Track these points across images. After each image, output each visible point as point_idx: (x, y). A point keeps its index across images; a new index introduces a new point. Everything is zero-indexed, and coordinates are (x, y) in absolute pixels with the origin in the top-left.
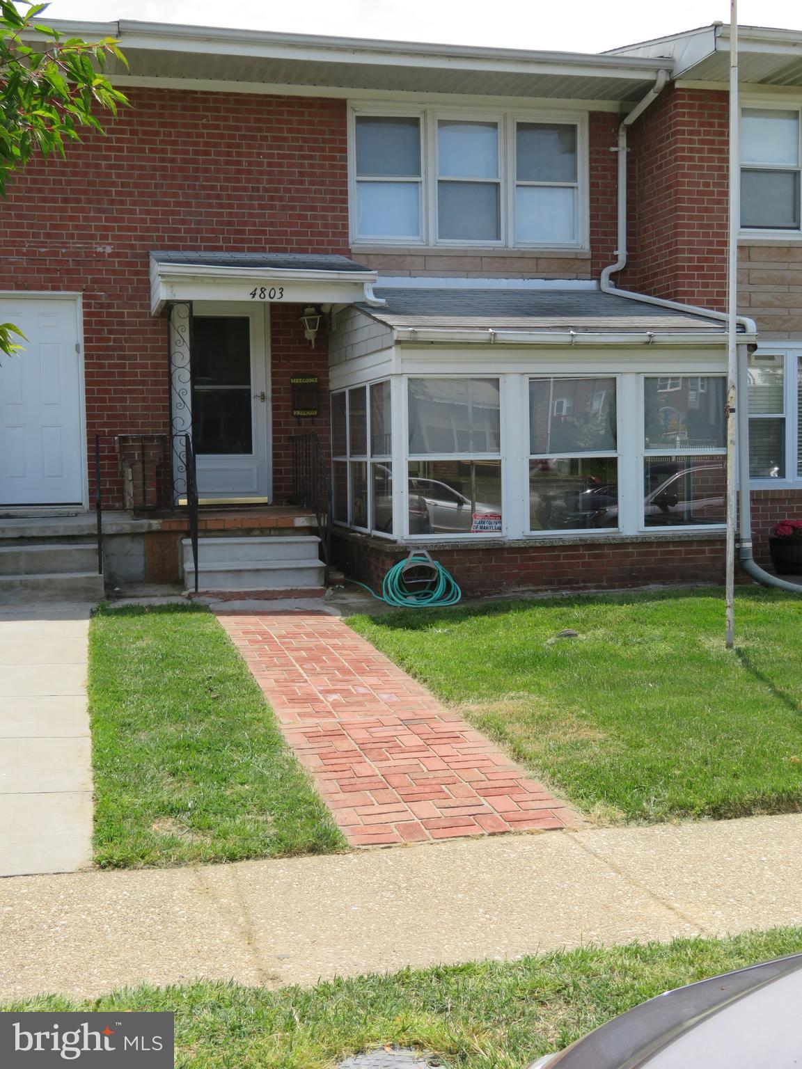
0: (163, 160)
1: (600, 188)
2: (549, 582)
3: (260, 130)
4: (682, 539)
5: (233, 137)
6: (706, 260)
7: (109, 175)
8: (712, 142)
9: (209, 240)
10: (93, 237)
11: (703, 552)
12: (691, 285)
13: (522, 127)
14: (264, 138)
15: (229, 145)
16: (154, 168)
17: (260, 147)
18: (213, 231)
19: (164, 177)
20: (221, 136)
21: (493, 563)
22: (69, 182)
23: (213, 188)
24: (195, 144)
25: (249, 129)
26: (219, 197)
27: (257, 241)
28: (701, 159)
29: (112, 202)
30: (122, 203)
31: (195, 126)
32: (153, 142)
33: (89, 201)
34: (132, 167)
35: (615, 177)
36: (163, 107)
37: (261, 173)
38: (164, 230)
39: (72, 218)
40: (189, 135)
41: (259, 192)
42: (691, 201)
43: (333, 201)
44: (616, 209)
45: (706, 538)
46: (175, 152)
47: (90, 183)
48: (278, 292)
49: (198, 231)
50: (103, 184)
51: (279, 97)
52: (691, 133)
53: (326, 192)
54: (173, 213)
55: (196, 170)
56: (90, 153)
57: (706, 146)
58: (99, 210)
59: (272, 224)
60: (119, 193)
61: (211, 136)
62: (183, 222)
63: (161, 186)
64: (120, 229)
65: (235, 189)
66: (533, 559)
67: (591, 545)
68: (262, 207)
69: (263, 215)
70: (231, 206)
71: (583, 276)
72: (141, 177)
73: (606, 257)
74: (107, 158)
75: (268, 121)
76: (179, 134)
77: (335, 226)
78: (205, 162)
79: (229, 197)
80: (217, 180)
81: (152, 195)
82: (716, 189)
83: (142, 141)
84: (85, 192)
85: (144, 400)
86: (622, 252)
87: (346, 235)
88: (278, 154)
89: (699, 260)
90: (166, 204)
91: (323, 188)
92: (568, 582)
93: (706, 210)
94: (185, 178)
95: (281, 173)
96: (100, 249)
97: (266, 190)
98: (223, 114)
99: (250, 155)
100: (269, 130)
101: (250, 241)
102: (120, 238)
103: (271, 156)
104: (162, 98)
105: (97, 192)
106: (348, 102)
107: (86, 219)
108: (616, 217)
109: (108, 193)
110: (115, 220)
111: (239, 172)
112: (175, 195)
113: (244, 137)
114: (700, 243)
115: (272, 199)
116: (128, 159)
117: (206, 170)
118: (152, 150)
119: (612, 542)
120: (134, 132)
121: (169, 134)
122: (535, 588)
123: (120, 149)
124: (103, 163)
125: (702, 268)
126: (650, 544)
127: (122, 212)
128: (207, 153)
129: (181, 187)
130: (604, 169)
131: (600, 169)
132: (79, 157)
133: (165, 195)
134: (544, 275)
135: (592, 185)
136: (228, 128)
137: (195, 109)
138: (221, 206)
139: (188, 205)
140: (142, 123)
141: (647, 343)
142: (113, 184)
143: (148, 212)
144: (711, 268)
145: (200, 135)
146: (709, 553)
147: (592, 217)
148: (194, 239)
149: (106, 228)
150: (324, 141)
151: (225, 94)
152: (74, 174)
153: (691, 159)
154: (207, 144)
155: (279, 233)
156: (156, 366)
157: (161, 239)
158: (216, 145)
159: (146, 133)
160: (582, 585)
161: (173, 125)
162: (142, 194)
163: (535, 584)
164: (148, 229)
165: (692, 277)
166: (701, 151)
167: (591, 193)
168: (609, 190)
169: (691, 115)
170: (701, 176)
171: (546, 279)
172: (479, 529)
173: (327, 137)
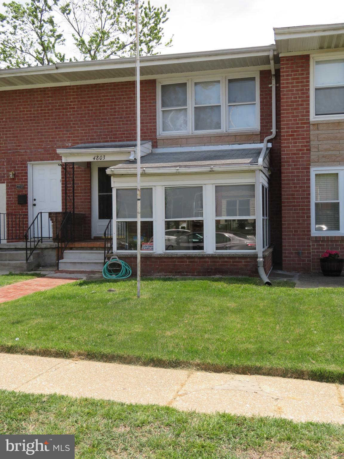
0: (89, 110)
1: (264, 103)
2: (171, 272)
3: (123, 95)
4: (230, 256)
5: (113, 99)
6: (295, 131)
7: (70, 118)
8: (298, 79)
9: (104, 138)
10: (65, 140)
11: (241, 262)
12: (288, 143)
13: (230, 81)
14: (124, 98)
15: (111, 102)
16: (85, 114)
17: (123, 102)
18: (106, 135)
19: (89, 117)
20: (109, 99)
21: (148, 263)
22: (57, 122)
23: (106, 119)
24: (99, 103)
25: (119, 95)
26: (108, 122)
27: (122, 137)
28: (293, 87)
29: (71, 127)
30: (75, 127)
31: (100, 97)
32: (85, 104)
33: (64, 128)
34: (78, 114)
35: (271, 98)
36: (89, 91)
37: (123, 111)
38: (89, 136)
39: (58, 134)
40: (98, 100)
41: (122, 118)
42: (287, 106)
43: (150, 119)
44: (271, 112)
45: (242, 256)
46: (92, 107)
47: (65, 121)
48: (103, 157)
49: (100, 135)
50: (68, 121)
51: (130, 82)
52: (287, 76)
53: (147, 116)
54: (92, 129)
55: (100, 113)
56: (64, 110)
57: (295, 81)
58: (67, 131)
59: (127, 131)
60: (74, 124)
61: (105, 99)
62: (95, 132)
63: (88, 120)
64: (74, 137)
65: (114, 118)
66: (164, 262)
67: (189, 257)
68: (123, 124)
69: (124, 127)
70: (112, 125)
71: (256, 142)
72: (81, 117)
73: (267, 133)
74: (70, 112)
75: (126, 91)
76: (94, 100)
77: (151, 129)
78: (103, 109)
79: (112, 122)
80: (107, 116)
81: (85, 123)
82: (300, 99)
83: (82, 104)
84: (62, 125)
85: (81, 199)
86: (274, 130)
87: (155, 132)
88: (129, 103)
89: (292, 132)
90: (89, 126)
91: (146, 115)
92: (180, 272)
93: (295, 109)
94: (96, 116)
95: (130, 111)
96: (67, 145)
97: (125, 118)
98: (109, 91)
99: (119, 105)
100: (126, 95)
101: (119, 138)
102: (74, 140)
103: (127, 104)
104: (88, 88)
105: (66, 124)
106: (157, 81)
107: (63, 134)
108: (271, 115)
109: (70, 124)
110: (72, 134)
111: (115, 112)
112: (92, 123)
113: (117, 99)
114: (292, 124)
115: (127, 121)
116: (76, 111)
117: (104, 112)
118: (85, 107)
119: (198, 256)
120: (79, 101)
121: (91, 101)
122: (166, 274)
123: (74, 108)
124: (68, 113)
125: (293, 135)
126: (216, 257)
127: (74, 130)
128: (104, 106)
129: (94, 120)
130: (266, 95)
131: (264, 95)
132: (61, 112)
133: (89, 123)
134: (238, 143)
135: (261, 102)
136: (111, 96)
137: (100, 90)
138: (108, 125)
139: (97, 126)
140: (81, 98)
141: (211, 171)
142: (72, 121)
143: (83, 130)
144: (297, 135)
145: (101, 100)
146: (244, 263)
147: (261, 116)
148: (99, 139)
149: (69, 137)
150: (147, 96)
151: (110, 83)
152: (59, 118)
153: (288, 87)
154: (104, 103)
155: (129, 134)
156: (85, 186)
157: (87, 139)
158: (107, 103)
159: (83, 101)
160: (186, 274)
161: (92, 97)
162: (81, 124)
163: (165, 273)
164: (83, 136)
165: (289, 139)
166: (292, 83)
167: (261, 105)
168: (269, 103)
169: (287, 68)
170: (292, 94)
171: (239, 144)
172: (145, 249)
173: (148, 95)
